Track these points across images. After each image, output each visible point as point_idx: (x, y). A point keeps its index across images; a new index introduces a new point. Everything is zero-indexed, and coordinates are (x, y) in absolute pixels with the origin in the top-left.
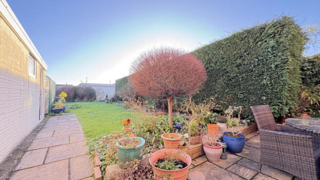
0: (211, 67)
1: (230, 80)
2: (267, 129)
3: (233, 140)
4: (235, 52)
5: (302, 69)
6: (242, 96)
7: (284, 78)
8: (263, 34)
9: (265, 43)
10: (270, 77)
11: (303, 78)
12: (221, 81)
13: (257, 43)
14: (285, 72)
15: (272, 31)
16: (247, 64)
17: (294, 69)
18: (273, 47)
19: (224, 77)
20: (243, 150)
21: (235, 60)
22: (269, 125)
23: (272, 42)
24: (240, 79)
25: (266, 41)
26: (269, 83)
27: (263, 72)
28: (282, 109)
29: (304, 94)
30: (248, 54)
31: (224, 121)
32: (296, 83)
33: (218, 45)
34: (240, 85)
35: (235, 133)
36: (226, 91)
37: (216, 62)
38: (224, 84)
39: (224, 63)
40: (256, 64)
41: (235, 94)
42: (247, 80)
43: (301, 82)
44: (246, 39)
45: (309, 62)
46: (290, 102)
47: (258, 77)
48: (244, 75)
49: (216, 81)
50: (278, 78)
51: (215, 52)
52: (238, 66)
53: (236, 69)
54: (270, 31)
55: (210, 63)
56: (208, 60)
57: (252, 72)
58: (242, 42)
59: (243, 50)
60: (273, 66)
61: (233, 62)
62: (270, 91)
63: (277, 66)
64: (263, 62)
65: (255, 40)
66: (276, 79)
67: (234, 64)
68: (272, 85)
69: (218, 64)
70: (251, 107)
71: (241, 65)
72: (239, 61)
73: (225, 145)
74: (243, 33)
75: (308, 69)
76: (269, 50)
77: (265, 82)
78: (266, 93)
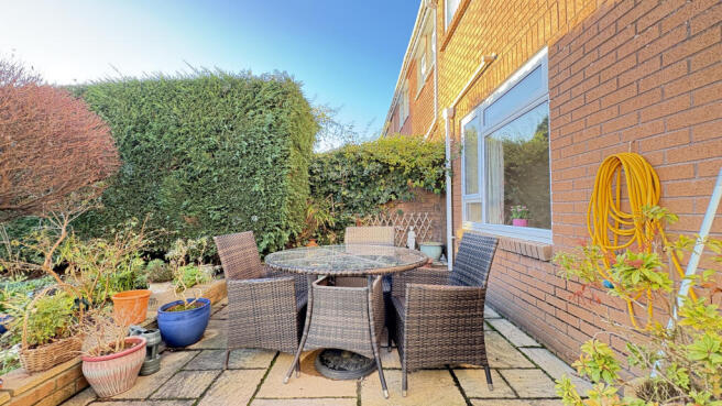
0: (147, 140)
1: (194, 179)
2: (244, 278)
3: (183, 318)
4: (207, 119)
5: (311, 172)
6: (218, 215)
7: (284, 183)
8: (257, 98)
9: (259, 115)
10: (265, 179)
11: (311, 187)
12: (173, 181)
13: (248, 110)
14: (285, 172)
15: (270, 97)
16: (229, 149)
17: (299, 169)
18: (271, 125)
19: (181, 170)
20: (207, 331)
21: (207, 136)
22: (250, 270)
23: (269, 117)
24: (215, 179)
25: (261, 112)
26: (262, 190)
27: (255, 169)
28: (280, 237)
29: (311, 211)
30: (232, 129)
31: (166, 278)
32: (303, 193)
33: (167, 90)
34: (213, 191)
35: (190, 301)
36: (185, 203)
37: (162, 132)
38: (179, 189)
39: (182, 138)
40: (244, 152)
41: (204, 212)
42: (227, 184)
43: (309, 192)
44: (229, 96)
45: (319, 162)
46: (291, 224)
47: (247, 177)
48: (222, 171)
49: (159, 179)
50: (276, 182)
51: (159, 106)
52: (213, 149)
53: (208, 155)
54: (269, 96)
55: (144, 131)
56: (139, 120)
57: (237, 165)
58: (222, 100)
59: (221, 118)
60: (269, 160)
61: (202, 139)
62: (264, 206)
63: (275, 161)
64: (255, 150)
65: (245, 104)
66: (273, 185)
67: (203, 143)
68: (267, 195)
69: (166, 136)
70: (215, 238)
71: (217, 148)
72: (214, 140)
73: (156, 336)
74: (221, 82)
75: (318, 173)
76: (265, 129)
77: (257, 188)
78: (258, 208)
